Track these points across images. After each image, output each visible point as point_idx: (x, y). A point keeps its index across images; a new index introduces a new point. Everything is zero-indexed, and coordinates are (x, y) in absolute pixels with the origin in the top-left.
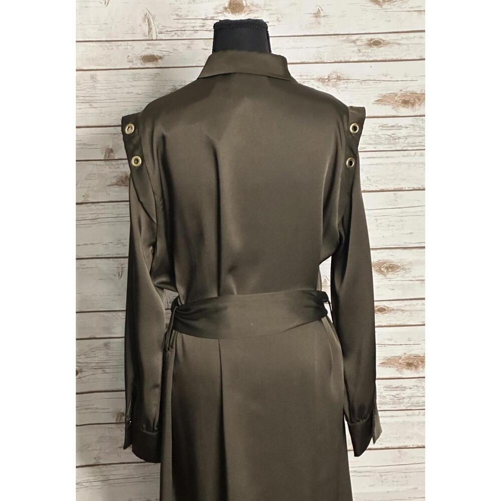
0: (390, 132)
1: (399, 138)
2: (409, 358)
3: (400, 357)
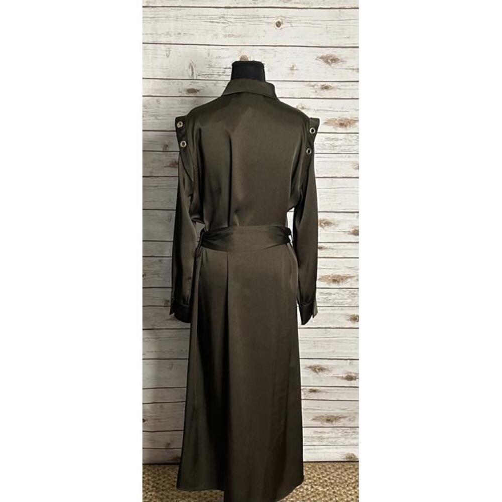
0: (331, 143)
1: (337, 146)
2: (334, 277)
3: (329, 276)
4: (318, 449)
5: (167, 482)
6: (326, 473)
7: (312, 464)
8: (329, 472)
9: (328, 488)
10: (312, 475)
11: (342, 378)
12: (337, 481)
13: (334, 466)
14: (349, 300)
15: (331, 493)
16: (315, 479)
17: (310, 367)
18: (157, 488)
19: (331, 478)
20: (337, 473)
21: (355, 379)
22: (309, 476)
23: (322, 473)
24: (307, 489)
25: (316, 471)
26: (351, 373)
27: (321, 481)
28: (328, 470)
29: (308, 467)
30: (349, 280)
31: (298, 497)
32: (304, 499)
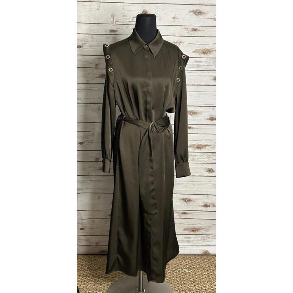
0: (198, 64)
1: (201, 66)
2: (198, 145)
3: (195, 145)
4: (187, 247)
5: (96, 265)
6: (190, 261)
7: (183, 256)
8: (193, 261)
9: (191, 271)
10: (183, 262)
11: (202, 206)
12: (197, 267)
13: (196, 257)
14: (207, 160)
15: (193, 273)
16: (184, 265)
17: (183, 199)
18: (90, 269)
19: (194, 264)
20: (197, 262)
21: (209, 207)
22: (180, 263)
23: (189, 261)
24: (179, 271)
25: (185, 260)
26: (207, 203)
27: (188, 266)
28: (192, 260)
29: (181, 258)
30: (207, 147)
31: (173, 276)
32: (177, 277)
